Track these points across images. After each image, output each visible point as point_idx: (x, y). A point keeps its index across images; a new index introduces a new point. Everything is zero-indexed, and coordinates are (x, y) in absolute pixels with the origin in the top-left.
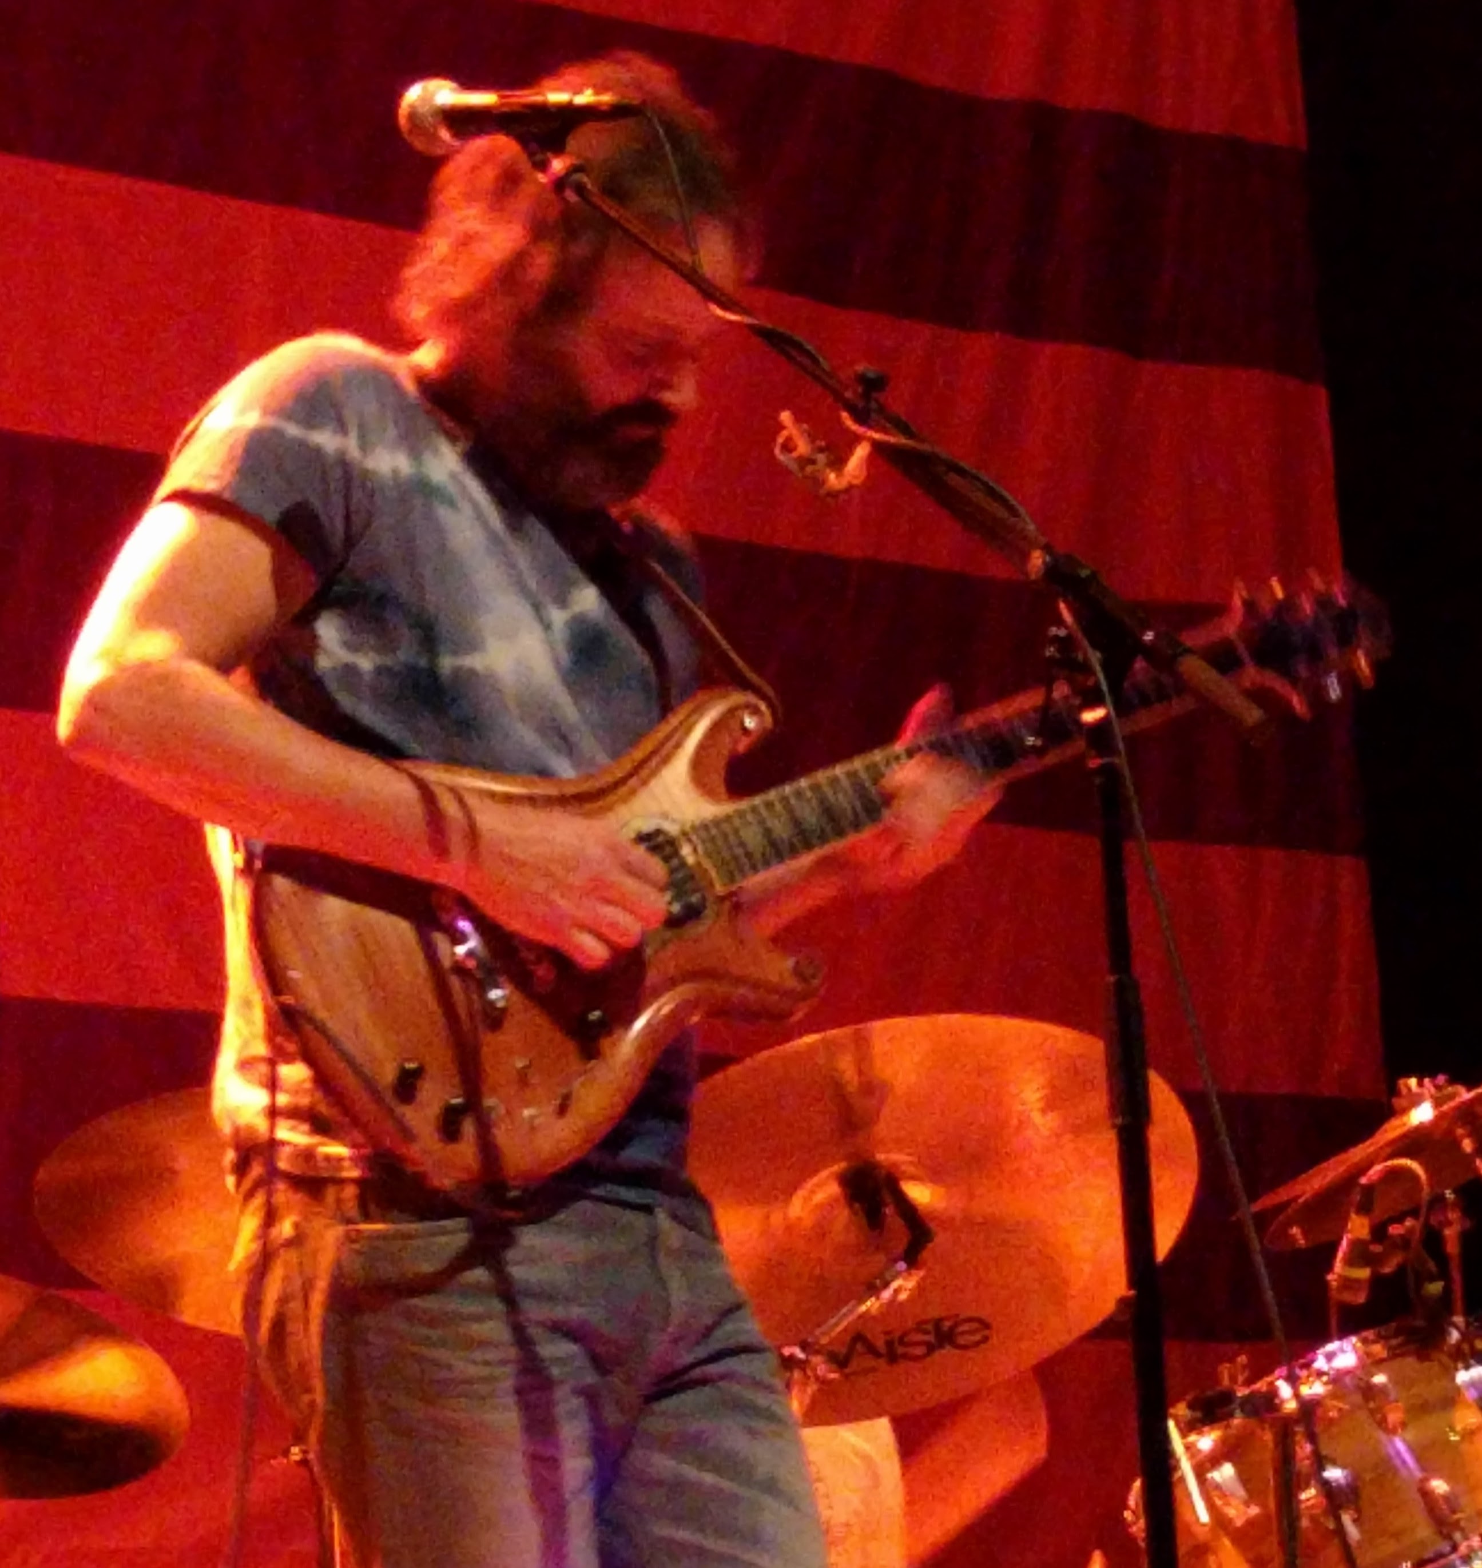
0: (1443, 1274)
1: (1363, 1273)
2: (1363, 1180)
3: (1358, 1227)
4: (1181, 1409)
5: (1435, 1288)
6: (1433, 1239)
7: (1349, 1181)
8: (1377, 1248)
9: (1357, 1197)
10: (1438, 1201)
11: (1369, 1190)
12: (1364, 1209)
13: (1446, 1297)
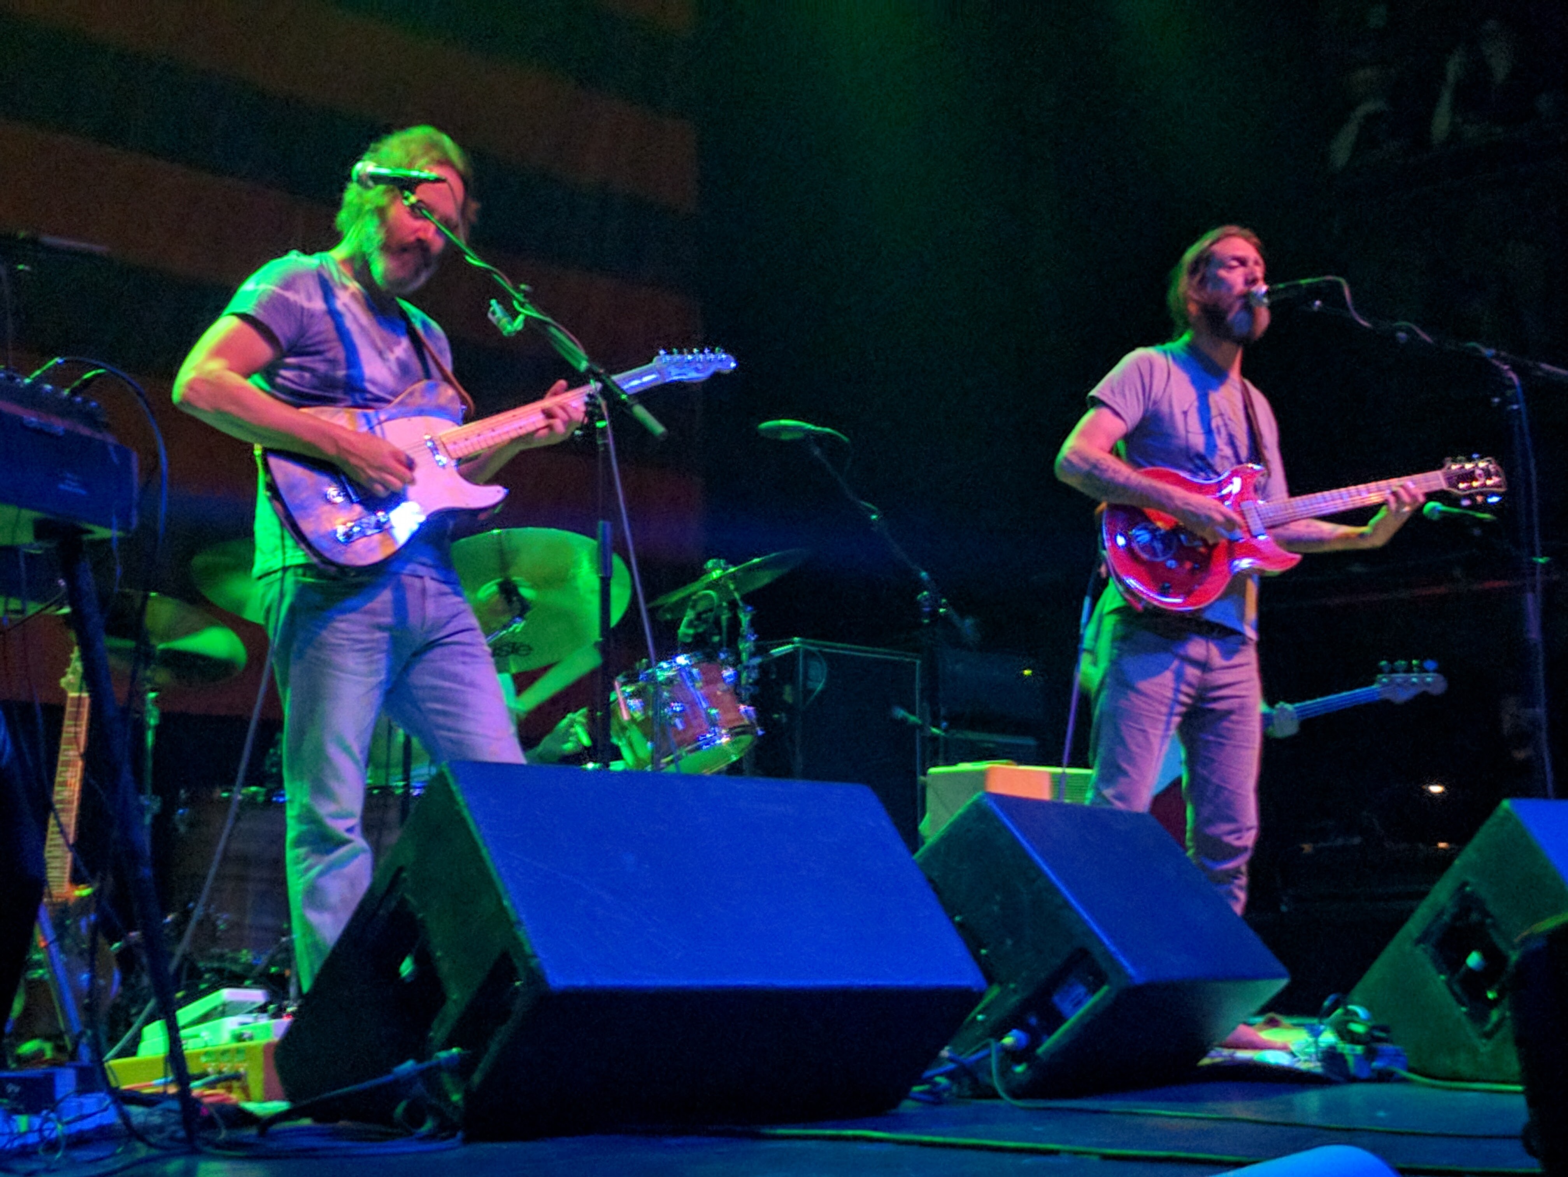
0: (720, 634)
1: (691, 631)
2: (694, 597)
3: (690, 615)
4: (620, 679)
5: (716, 639)
6: (717, 621)
7: (689, 596)
8: (696, 623)
9: (691, 603)
10: (720, 606)
11: (696, 601)
12: (693, 607)
13: (720, 642)
